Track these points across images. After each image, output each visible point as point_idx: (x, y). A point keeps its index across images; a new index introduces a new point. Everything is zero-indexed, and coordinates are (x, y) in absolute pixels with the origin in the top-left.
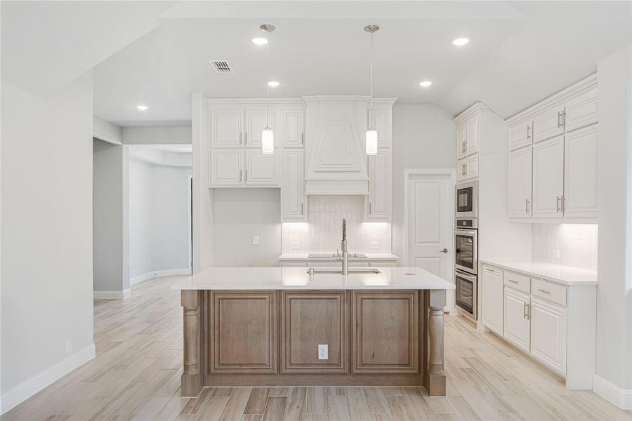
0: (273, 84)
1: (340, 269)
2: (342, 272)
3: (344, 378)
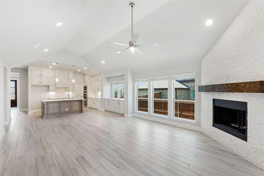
0: (51, 67)
3: (70, 113)
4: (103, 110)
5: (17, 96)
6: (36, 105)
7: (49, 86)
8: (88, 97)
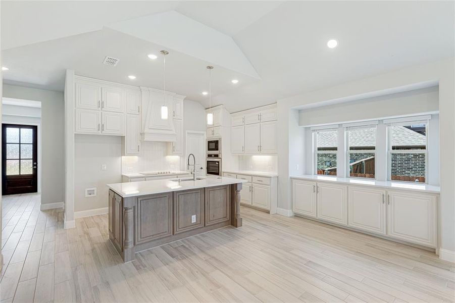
0: (132, 77)
1: (193, 178)
2: (193, 180)
3: (202, 229)
4: (289, 213)
5: (36, 165)
6: (87, 195)
7: (122, 138)
8: (223, 170)
